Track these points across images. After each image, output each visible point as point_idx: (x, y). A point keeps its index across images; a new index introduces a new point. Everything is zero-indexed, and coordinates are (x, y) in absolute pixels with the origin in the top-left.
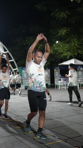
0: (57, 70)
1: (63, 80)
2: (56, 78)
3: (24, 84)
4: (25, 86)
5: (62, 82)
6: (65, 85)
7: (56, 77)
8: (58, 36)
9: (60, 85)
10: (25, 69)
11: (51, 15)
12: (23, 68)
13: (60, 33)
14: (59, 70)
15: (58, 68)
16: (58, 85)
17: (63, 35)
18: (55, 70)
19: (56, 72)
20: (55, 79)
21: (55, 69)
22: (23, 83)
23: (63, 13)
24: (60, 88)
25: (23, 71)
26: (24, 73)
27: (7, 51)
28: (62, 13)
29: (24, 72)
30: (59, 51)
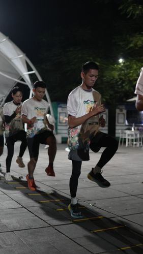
0: (121, 110)
1: (135, 130)
2: (118, 126)
3: (60, 133)
4: (63, 138)
5: (133, 133)
6: (139, 140)
7: (118, 123)
8: (128, 47)
9: (128, 139)
10: (63, 105)
11: (119, 9)
12: (59, 104)
13: (134, 42)
14: (125, 111)
15: (123, 107)
16: (125, 139)
17: (139, 46)
18: (118, 111)
19: (118, 114)
20: (117, 128)
21: (118, 108)
22: (59, 131)
23: (140, 7)
24: (128, 144)
25: (59, 110)
26: (60, 113)
27: (32, 70)
28: (138, 6)
29: (61, 111)
30: (131, 74)
